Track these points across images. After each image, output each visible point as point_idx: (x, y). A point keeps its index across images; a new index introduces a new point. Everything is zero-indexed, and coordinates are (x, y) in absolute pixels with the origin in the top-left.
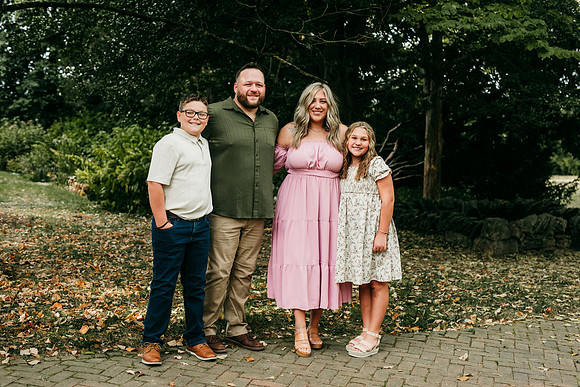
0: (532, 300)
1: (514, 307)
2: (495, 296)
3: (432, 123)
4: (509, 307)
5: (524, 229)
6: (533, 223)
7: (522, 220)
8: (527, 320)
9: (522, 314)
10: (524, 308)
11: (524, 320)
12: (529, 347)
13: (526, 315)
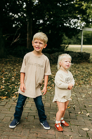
3: (29, 26)
5: (54, 57)
6: (56, 55)
7: (53, 54)
8: (52, 90)
9: (50, 87)
10: (51, 85)
11: (50, 90)
12: (51, 105)
13: (51, 88)
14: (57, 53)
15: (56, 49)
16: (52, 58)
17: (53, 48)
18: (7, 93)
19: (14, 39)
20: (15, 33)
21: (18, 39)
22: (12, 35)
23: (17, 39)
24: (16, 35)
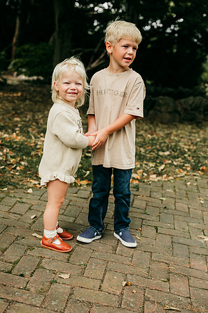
0: (190, 158)
1: (175, 163)
2: (161, 153)
4: (171, 164)
5: (184, 106)
6: (190, 102)
7: (183, 100)
8: (186, 177)
9: (182, 171)
10: (184, 166)
11: (184, 177)
12: (189, 208)
13: (185, 172)
14: (192, 98)
15: (187, 90)
16: (179, 109)
17: (181, 88)
18: (88, 172)
19: (91, 60)
20: (95, 48)
21: (102, 62)
22: (87, 50)
23: (97, 61)
24: (98, 51)
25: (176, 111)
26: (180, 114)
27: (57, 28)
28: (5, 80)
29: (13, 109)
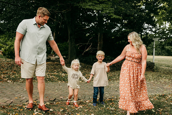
20: (87, 43)
23: (88, 48)
25: (115, 66)
26: (116, 68)
27: (69, 38)
28: (50, 58)
29: (54, 68)
